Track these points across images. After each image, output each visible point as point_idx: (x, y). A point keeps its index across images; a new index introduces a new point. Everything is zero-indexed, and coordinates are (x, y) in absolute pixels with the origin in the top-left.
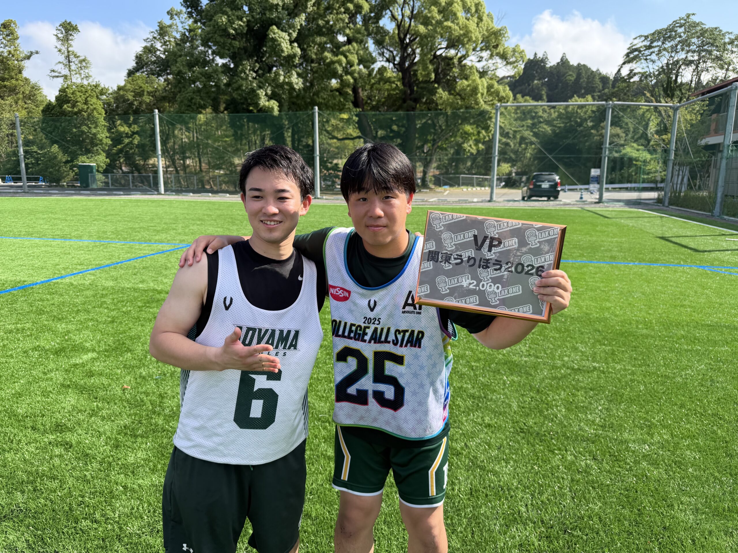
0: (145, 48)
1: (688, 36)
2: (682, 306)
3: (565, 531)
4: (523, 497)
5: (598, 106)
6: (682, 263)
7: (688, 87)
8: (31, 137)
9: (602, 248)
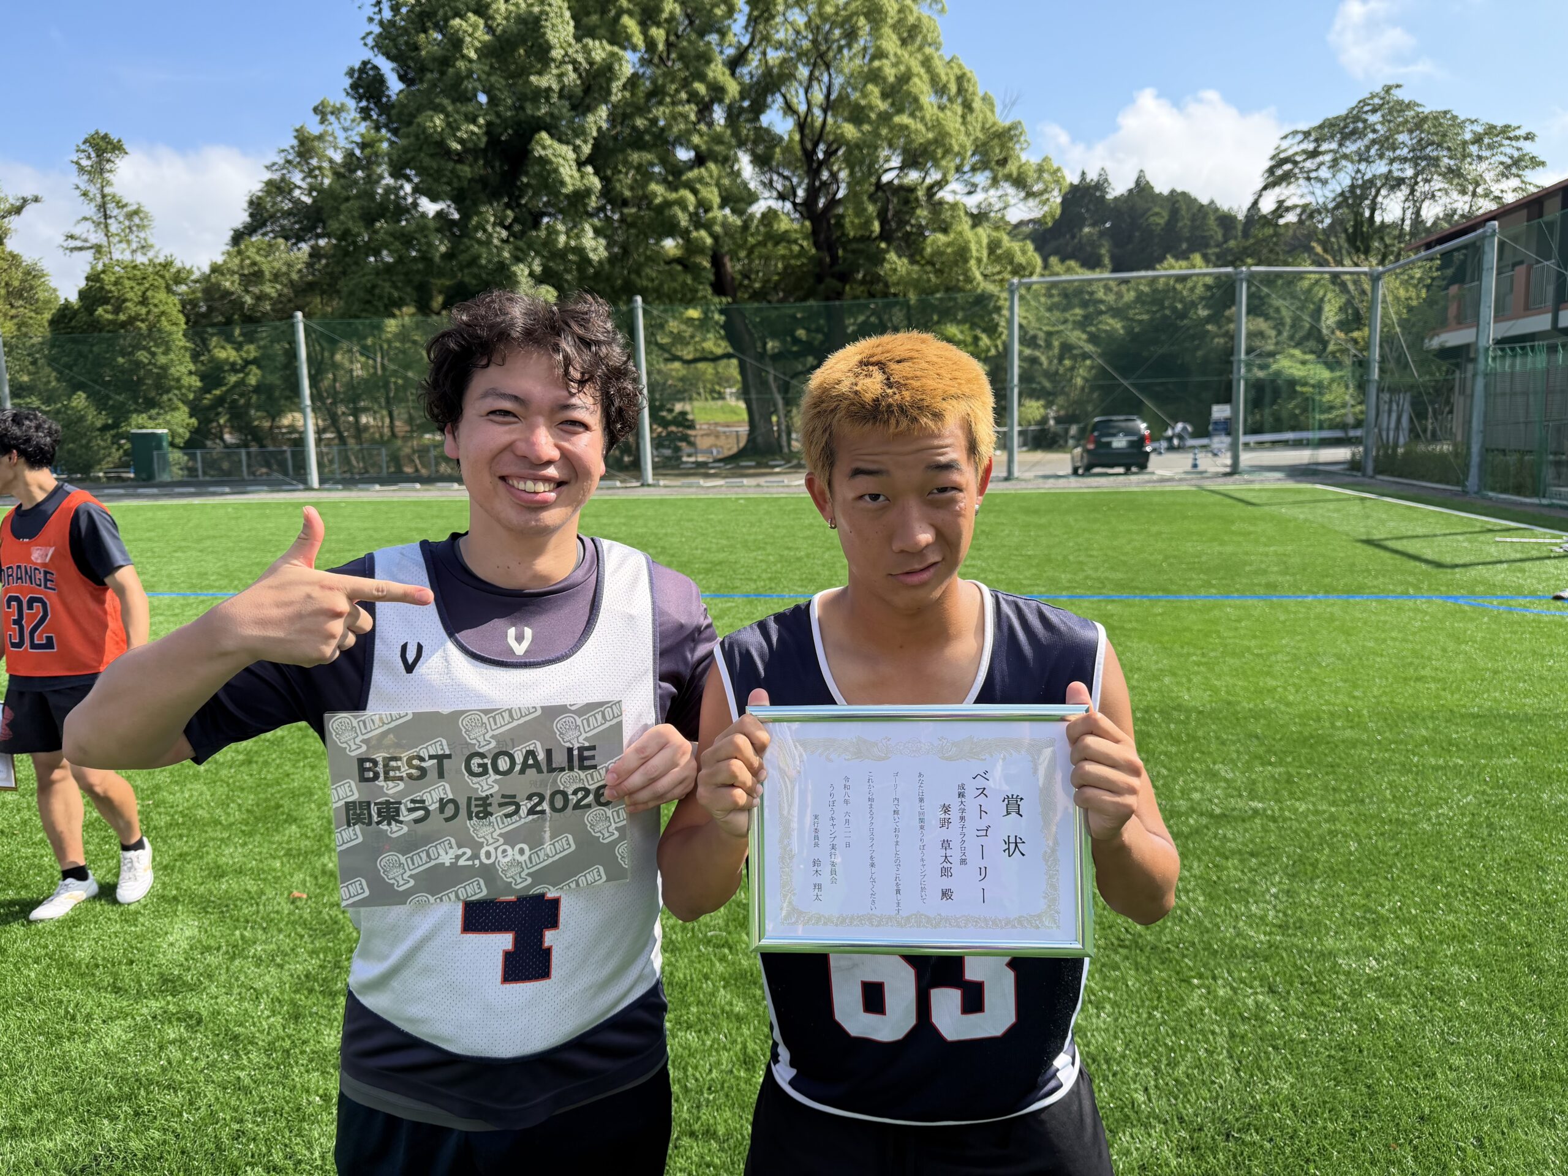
1: (1389, 129)
2: (1419, 679)
3: (1228, 1136)
4: (1137, 1075)
5: (1218, 277)
6: (1411, 591)
7: (1396, 232)
8: (26, 378)
9: (1247, 568)
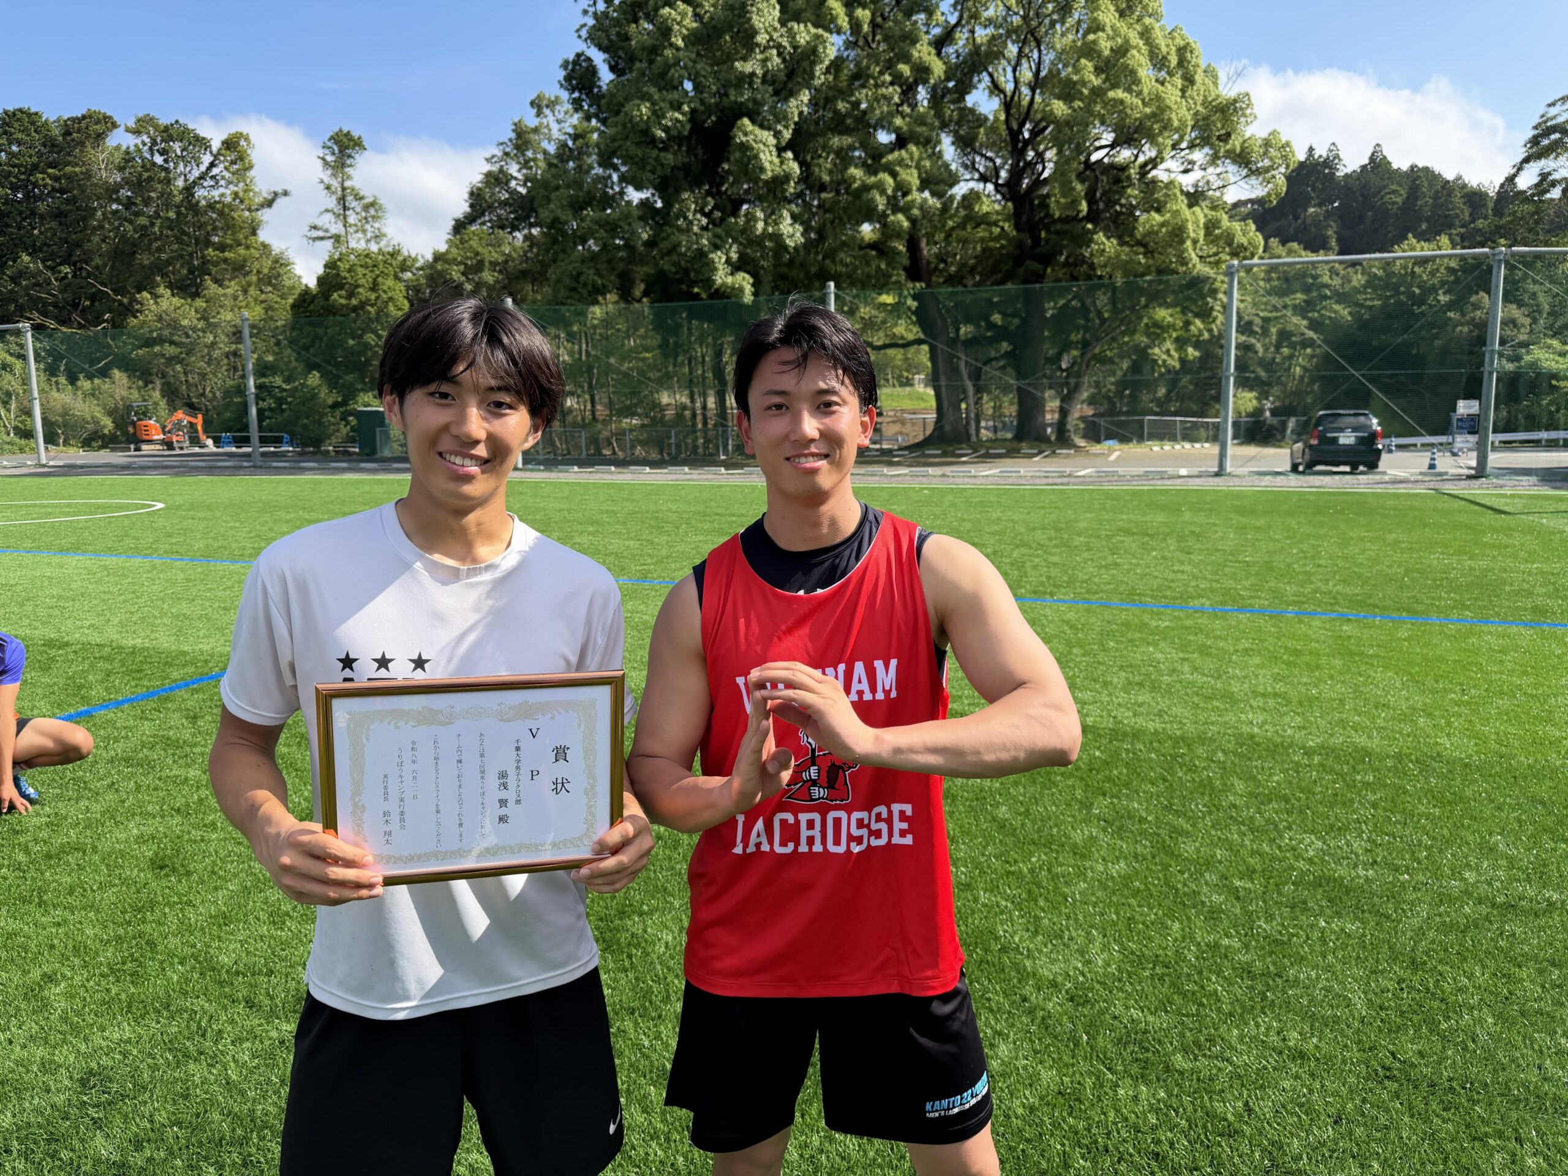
0: (488, 175)
5: (1462, 258)
8: (270, 358)
9: (1508, 588)
